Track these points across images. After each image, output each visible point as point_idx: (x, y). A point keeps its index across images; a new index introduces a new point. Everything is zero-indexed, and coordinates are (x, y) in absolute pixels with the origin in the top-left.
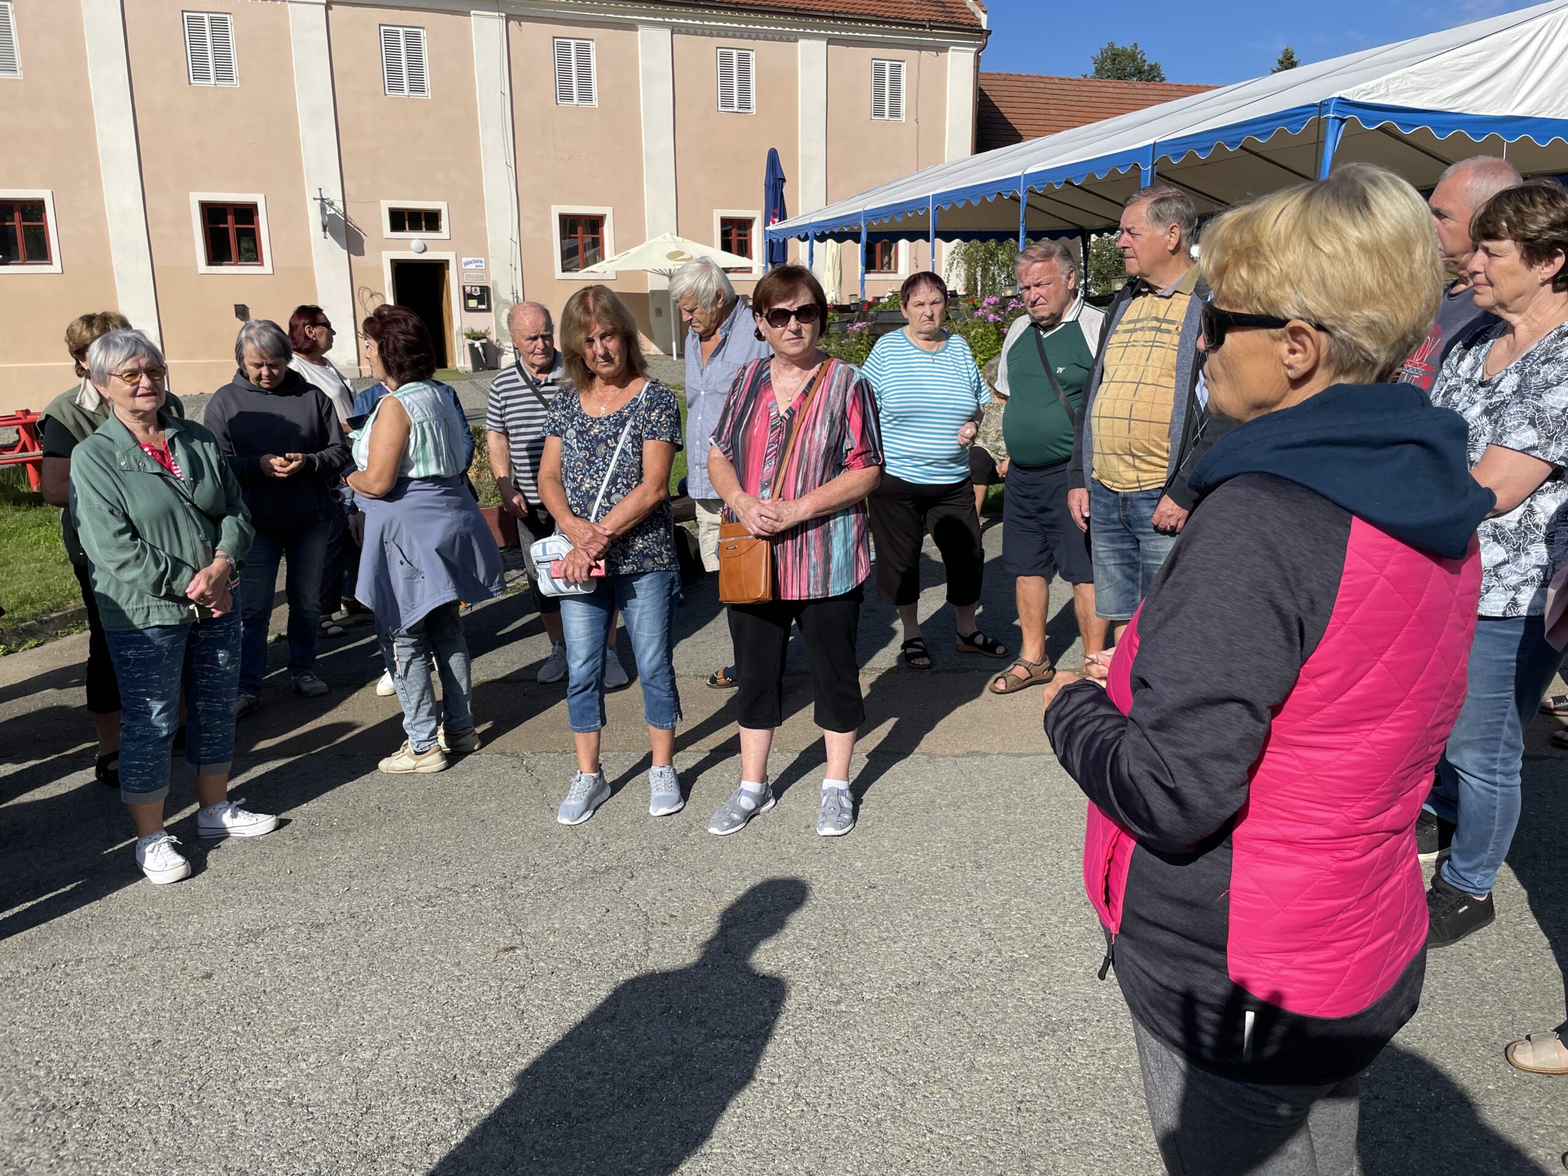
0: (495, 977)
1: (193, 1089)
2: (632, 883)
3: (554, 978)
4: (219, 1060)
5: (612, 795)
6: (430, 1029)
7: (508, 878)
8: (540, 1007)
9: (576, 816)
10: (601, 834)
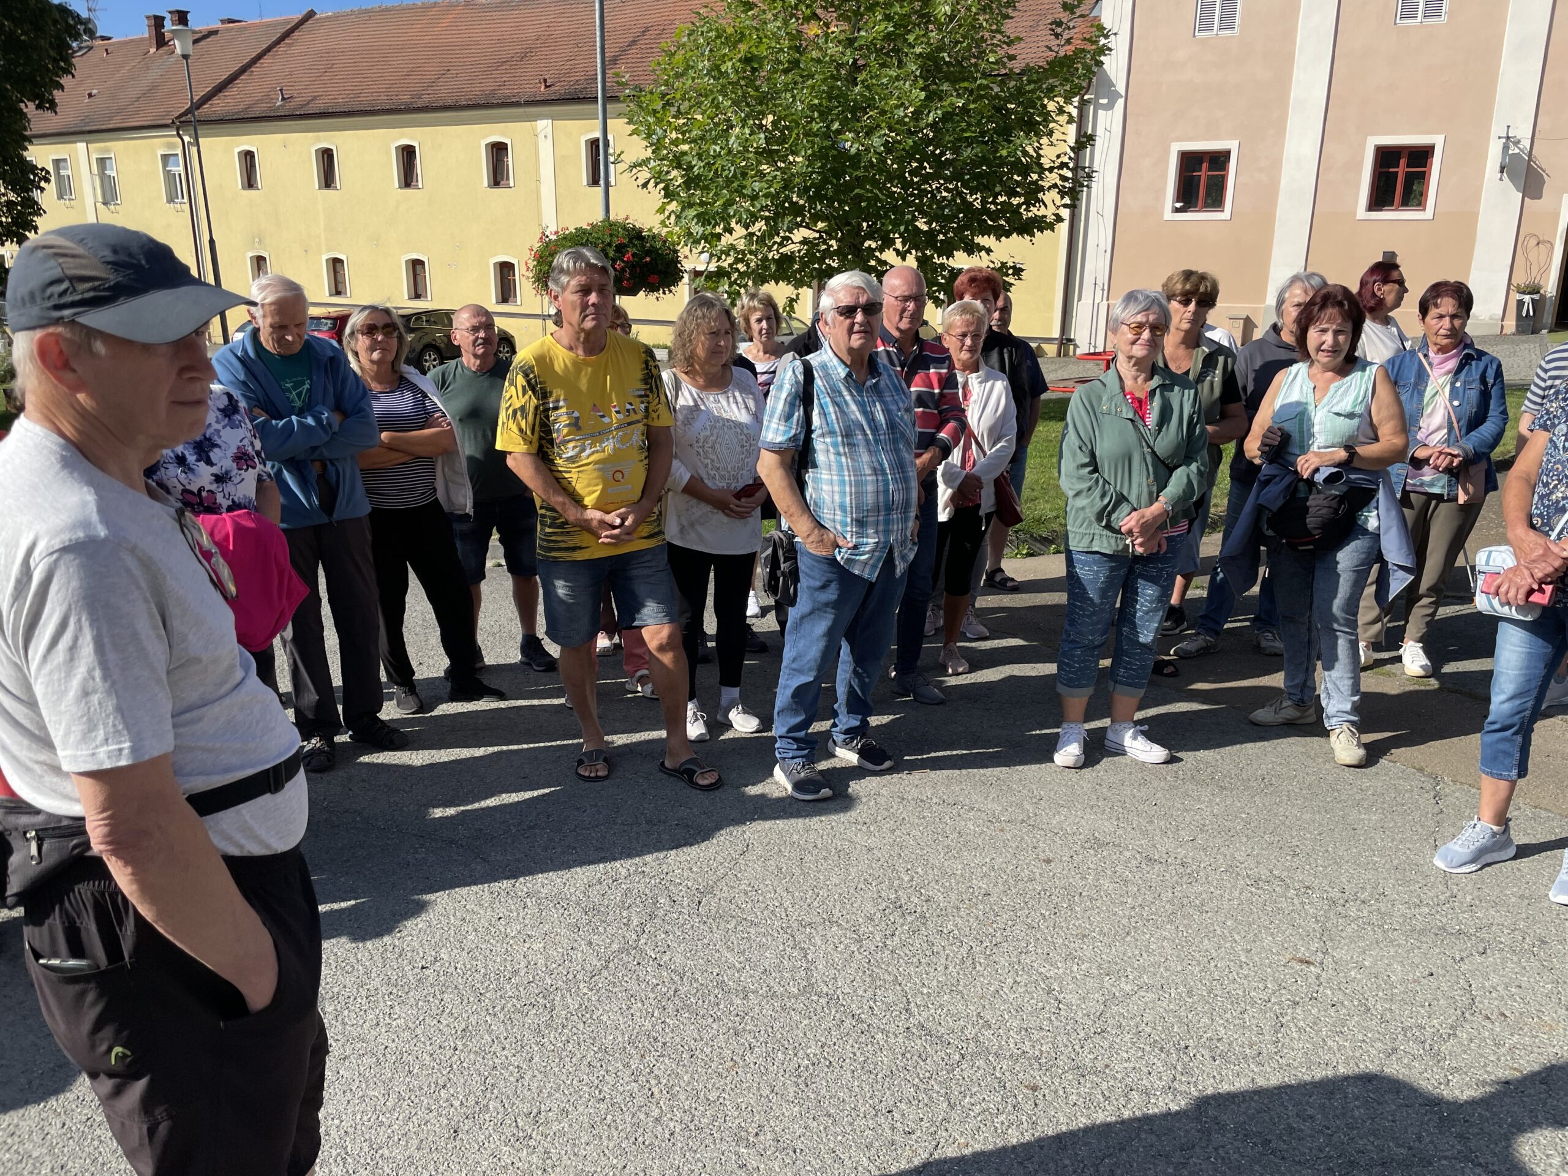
0: (1275, 980)
1: (991, 942)
2: (1478, 959)
3: (1332, 1011)
4: (1019, 930)
5: (1515, 858)
6: (1190, 993)
7: (1345, 896)
8: (1300, 1030)
9: (1454, 863)
10: (1476, 893)
